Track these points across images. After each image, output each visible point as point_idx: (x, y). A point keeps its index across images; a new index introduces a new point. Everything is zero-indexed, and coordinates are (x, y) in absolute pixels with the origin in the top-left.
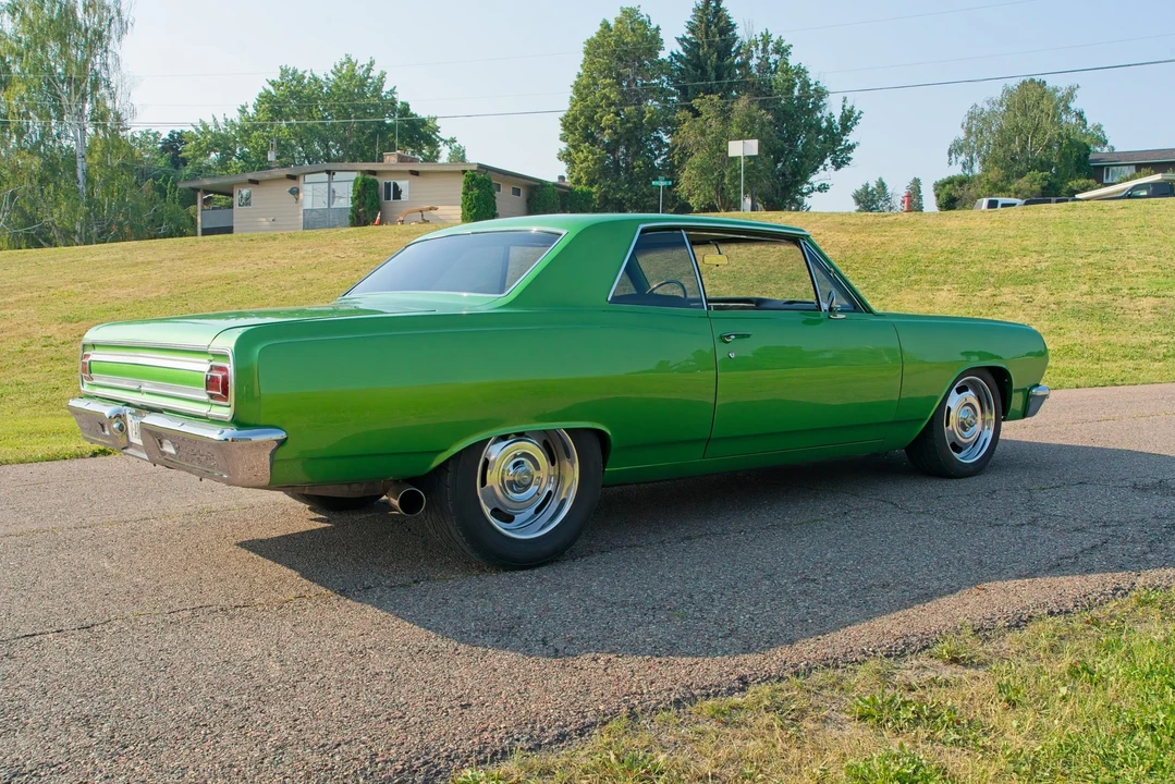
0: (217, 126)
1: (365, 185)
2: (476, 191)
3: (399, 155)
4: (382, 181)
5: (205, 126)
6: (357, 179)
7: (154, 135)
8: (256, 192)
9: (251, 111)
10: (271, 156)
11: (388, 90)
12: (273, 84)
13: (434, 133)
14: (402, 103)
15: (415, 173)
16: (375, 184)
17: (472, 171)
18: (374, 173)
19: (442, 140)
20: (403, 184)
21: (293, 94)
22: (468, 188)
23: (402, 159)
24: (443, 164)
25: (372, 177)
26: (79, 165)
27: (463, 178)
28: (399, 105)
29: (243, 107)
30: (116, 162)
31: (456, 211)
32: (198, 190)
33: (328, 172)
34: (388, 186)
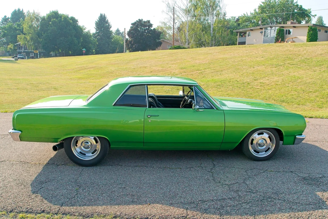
0: (247, 15)
1: (280, 31)
2: (311, 32)
3: (291, 22)
4: (285, 29)
5: (245, 15)
6: (278, 29)
7: (234, 18)
8: (251, 33)
9: (257, 10)
10: (260, 23)
11: (295, 2)
12: (263, 3)
13: (309, 13)
14: (300, 5)
15: (294, 27)
16: (283, 30)
17: (311, 26)
18: (283, 27)
19: (312, 15)
20: (291, 30)
21: (268, 5)
22: (309, 31)
23: (292, 23)
24: (303, 24)
25: (282, 28)
26: (211, 27)
27: (308, 28)
28: (299, 6)
29: (255, 9)
30: (220, 26)
31: (305, 38)
32: (238, 32)
33: (271, 27)
34: (287, 30)
